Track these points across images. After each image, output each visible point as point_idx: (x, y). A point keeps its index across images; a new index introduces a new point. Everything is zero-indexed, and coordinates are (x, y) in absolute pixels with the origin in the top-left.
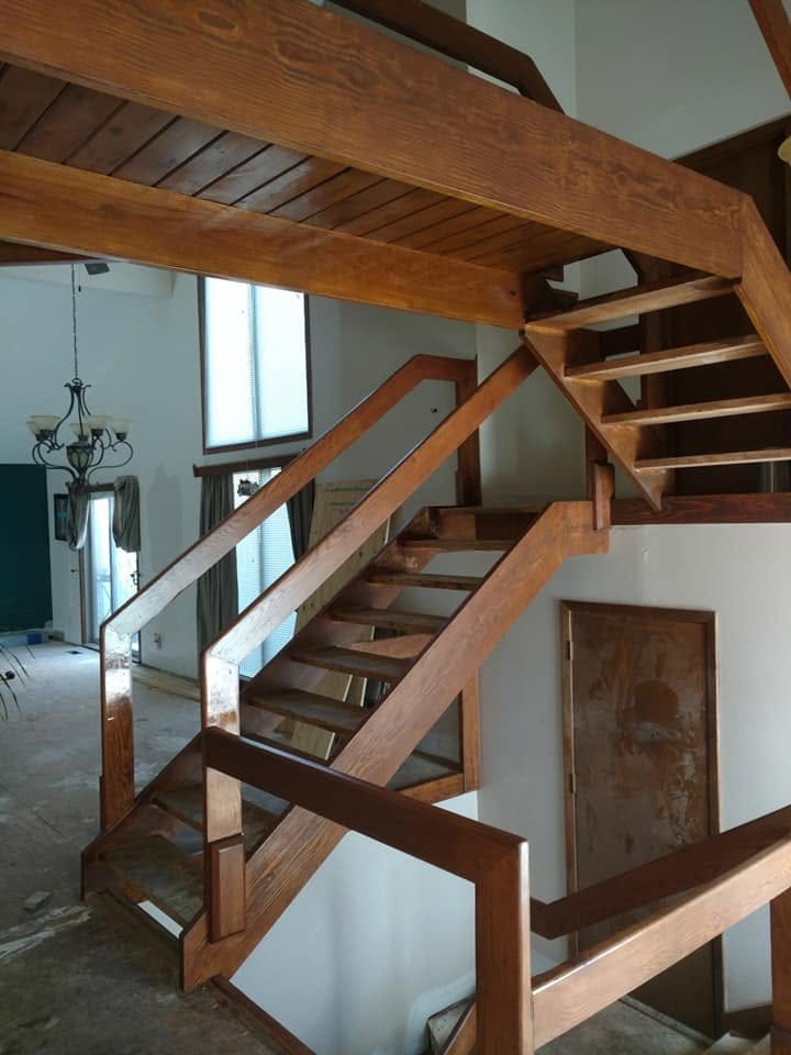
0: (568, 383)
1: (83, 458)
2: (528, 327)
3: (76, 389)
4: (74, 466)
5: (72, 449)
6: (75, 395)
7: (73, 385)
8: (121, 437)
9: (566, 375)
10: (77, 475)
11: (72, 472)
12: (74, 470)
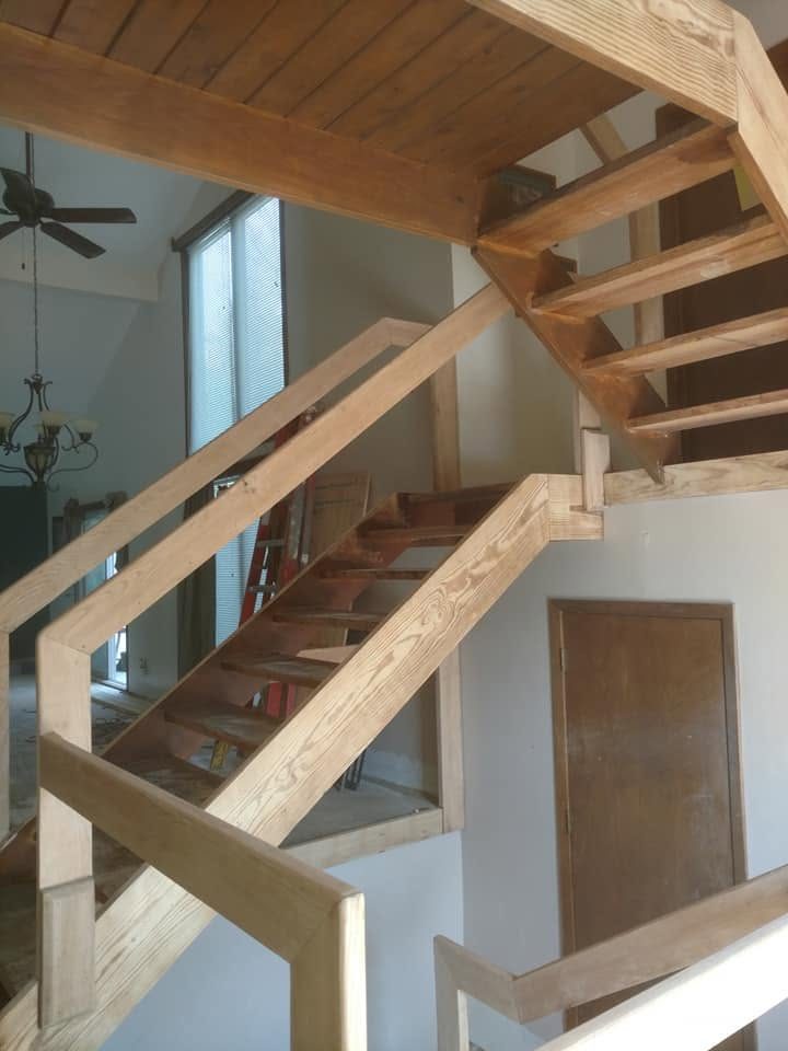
0: (536, 316)
1: (41, 460)
2: (481, 242)
3: (36, 385)
4: (31, 468)
5: (29, 450)
6: (35, 393)
7: (32, 380)
8: (85, 437)
9: (533, 307)
10: (35, 478)
11: (30, 476)
12: (32, 472)
